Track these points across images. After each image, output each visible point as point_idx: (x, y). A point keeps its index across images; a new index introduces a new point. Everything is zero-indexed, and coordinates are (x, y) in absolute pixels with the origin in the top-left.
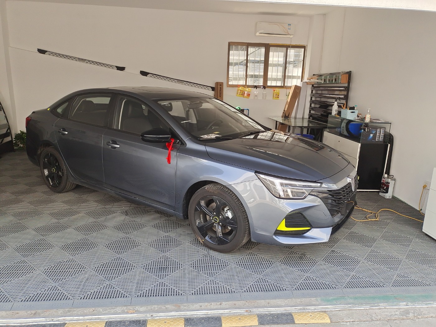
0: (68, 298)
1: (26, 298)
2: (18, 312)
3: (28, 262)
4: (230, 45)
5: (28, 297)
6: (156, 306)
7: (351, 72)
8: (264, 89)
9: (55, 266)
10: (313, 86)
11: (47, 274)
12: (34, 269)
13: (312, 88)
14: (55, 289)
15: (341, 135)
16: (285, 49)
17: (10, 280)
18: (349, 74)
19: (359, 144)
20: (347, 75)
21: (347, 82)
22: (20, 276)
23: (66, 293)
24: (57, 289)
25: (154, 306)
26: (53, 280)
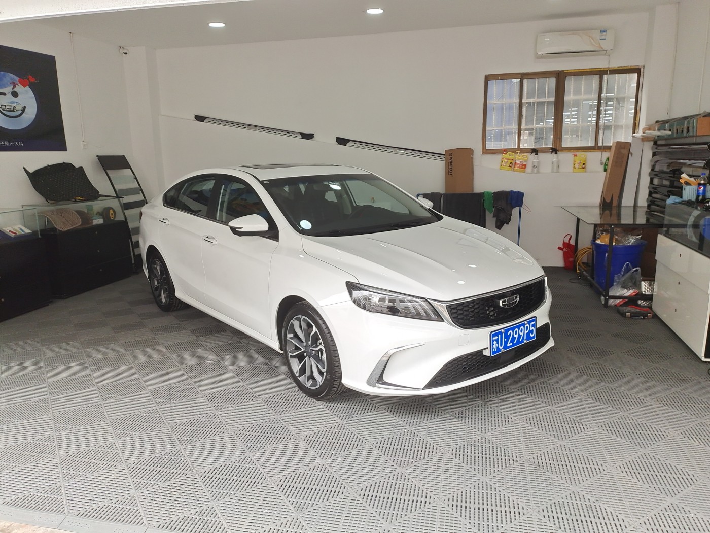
8: (554, 153)
10: (655, 143)
16: (597, 77)
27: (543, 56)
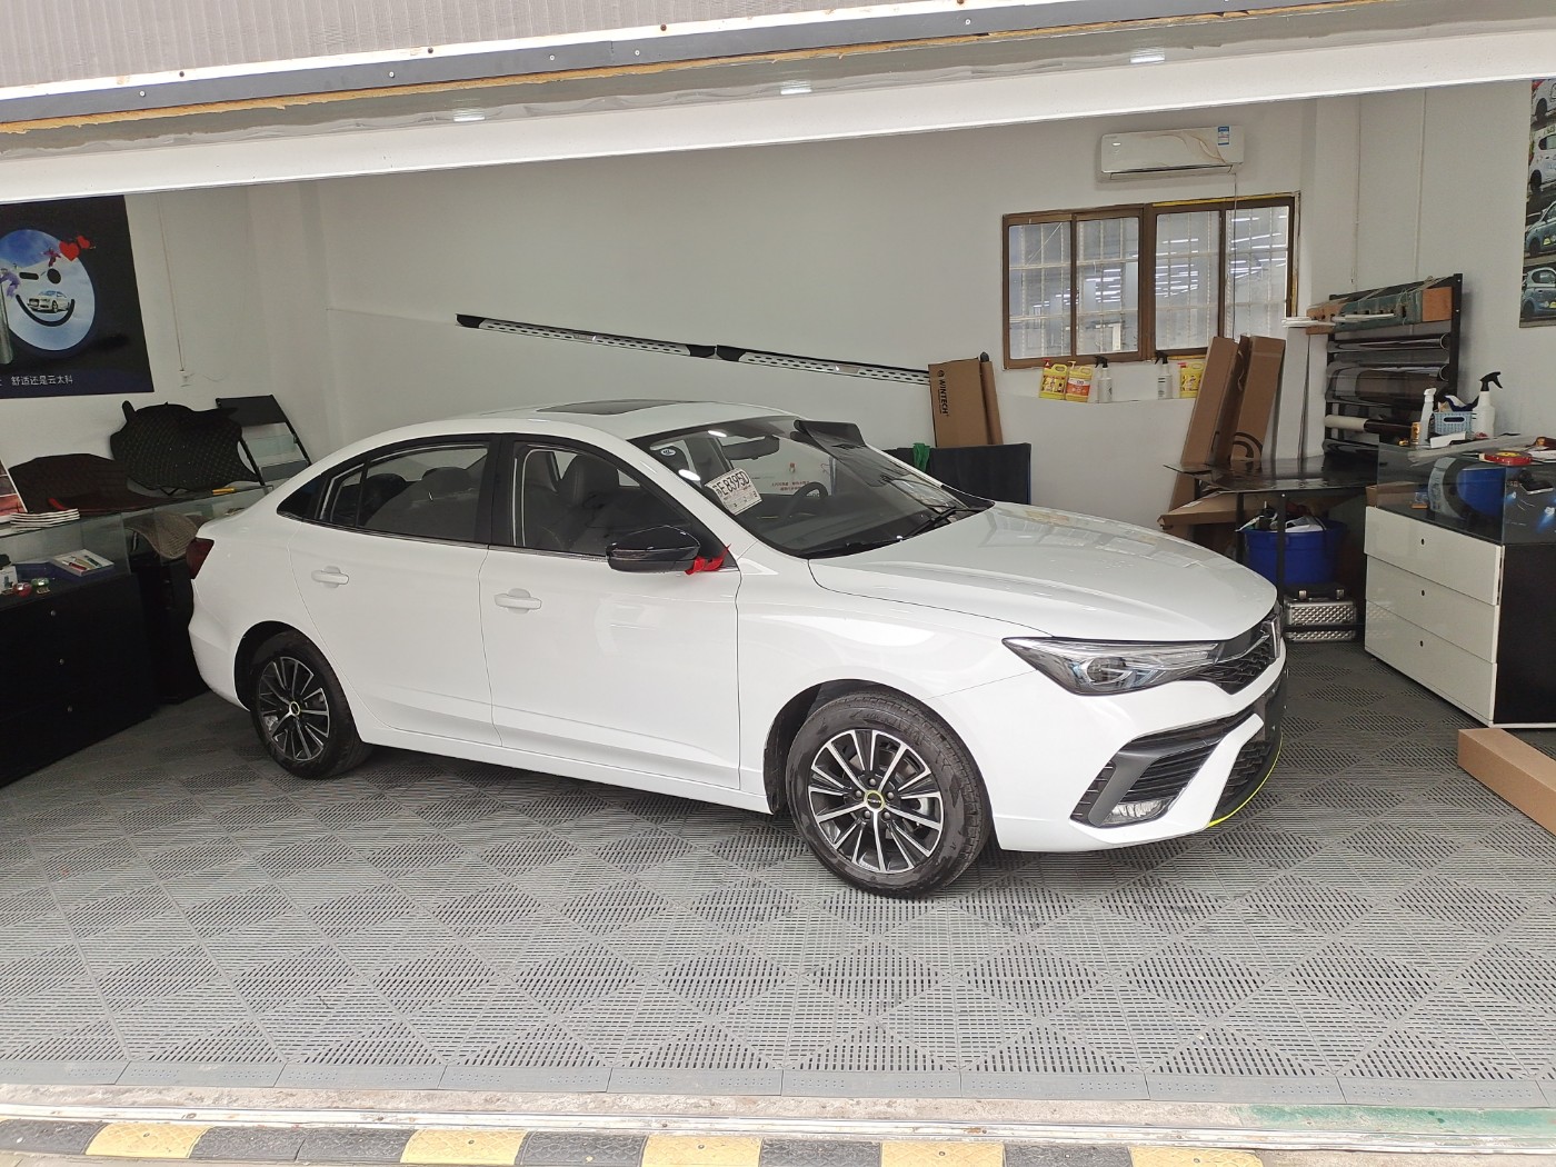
0: (431, 1059)
1: (318, 1052)
2: (294, 1091)
3: (337, 950)
4: (1008, 222)
5: (325, 1051)
6: (682, 1098)
7: (1459, 276)
9: (411, 965)
10: (1331, 337)
11: (385, 989)
12: (350, 973)
13: (1328, 347)
14: (399, 1032)
15: (1430, 516)
16: (1216, 214)
17: (284, 1000)
18: (1454, 283)
19: (1498, 548)
20: (1447, 290)
21: (1448, 316)
22: (313, 992)
23: (426, 1046)
24: (406, 1032)
25: (675, 1098)
26: (397, 1006)
27: (1114, 178)
